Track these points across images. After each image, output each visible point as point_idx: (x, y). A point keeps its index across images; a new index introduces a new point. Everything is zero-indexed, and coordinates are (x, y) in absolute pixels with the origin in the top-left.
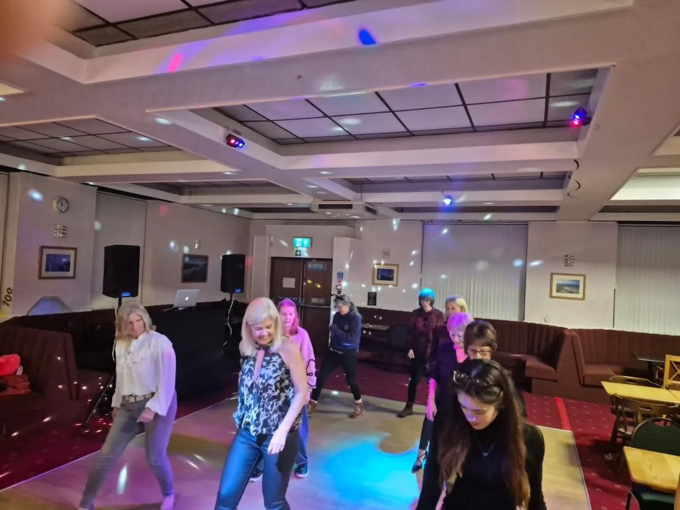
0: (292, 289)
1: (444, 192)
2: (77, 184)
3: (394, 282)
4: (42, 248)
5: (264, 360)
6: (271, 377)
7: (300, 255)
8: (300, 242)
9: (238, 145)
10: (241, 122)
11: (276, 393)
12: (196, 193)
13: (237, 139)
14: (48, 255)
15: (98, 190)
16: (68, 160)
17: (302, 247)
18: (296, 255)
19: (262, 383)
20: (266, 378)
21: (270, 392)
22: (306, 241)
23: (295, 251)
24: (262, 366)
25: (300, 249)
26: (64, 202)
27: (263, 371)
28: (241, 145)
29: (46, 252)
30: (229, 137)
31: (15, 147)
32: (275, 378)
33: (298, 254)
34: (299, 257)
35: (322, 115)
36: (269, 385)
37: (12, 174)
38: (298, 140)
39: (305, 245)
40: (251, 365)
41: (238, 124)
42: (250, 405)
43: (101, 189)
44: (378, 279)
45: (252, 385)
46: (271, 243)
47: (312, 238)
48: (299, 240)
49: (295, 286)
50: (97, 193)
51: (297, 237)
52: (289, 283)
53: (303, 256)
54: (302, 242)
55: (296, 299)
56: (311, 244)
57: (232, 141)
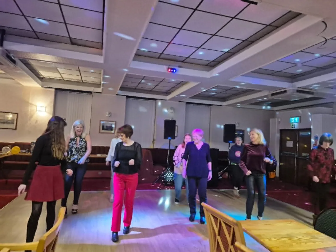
0: (291, 147)
2: (178, 102)
5: (80, 140)
6: (83, 145)
7: (294, 127)
8: (294, 120)
9: (173, 72)
11: (84, 150)
13: (172, 69)
15: (186, 103)
17: (295, 122)
18: (292, 127)
19: (80, 147)
20: (82, 145)
21: (83, 149)
22: (297, 119)
23: (291, 125)
24: (80, 142)
25: (294, 124)
26: (172, 109)
27: (80, 143)
32: (84, 145)
33: (293, 127)
34: (294, 128)
36: (83, 147)
37: (157, 101)
39: (296, 121)
40: (75, 142)
41: (181, 63)
42: (75, 154)
45: (76, 148)
46: (279, 122)
47: (300, 117)
48: (293, 119)
49: (293, 146)
50: (186, 105)
51: (292, 117)
52: (290, 144)
53: (296, 128)
54: (295, 120)
55: (293, 153)
56: (300, 120)
57: (170, 70)
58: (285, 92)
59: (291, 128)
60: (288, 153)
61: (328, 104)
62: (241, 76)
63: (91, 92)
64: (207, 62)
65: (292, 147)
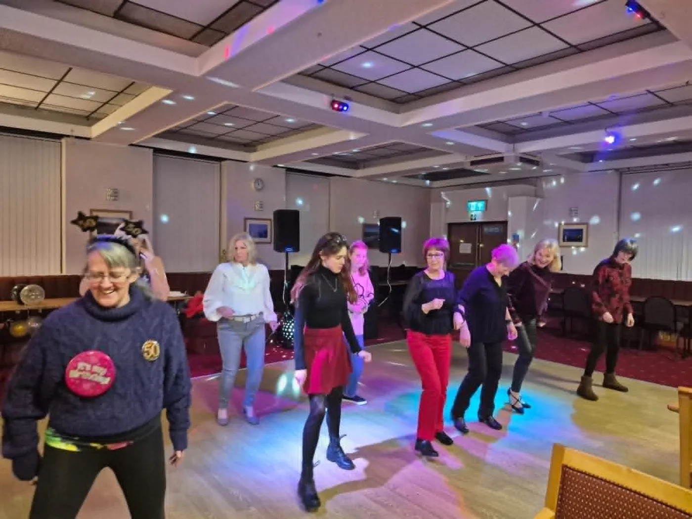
1: (608, 130)
2: (269, 167)
3: (583, 243)
4: (246, 219)
7: (475, 219)
8: (474, 207)
9: (342, 110)
10: (352, 88)
12: (369, 166)
13: (340, 104)
14: (250, 225)
15: (287, 171)
16: (259, 147)
17: (476, 210)
18: (471, 219)
22: (481, 205)
23: (470, 216)
25: (474, 214)
26: (260, 183)
28: (345, 108)
29: (249, 222)
30: (333, 102)
31: (223, 141)
33: (473, 218)
34: (475, 221)
35: (409, 67)
37: (223, 163)
38: (412, 97)
39: (480, 209)
41: (348, 90)
43: (289, 170)
44: (564, 240)
46: (447, 210)
47: (486, 201)
48: (473, 204)
49: (472, 251)
50: (286, 173)
51: (471, 201)
52: (465, 248)
53: (478, 220)
54: (477, 207)
55: (471, 264)
56: (486, 207)
57: (336, 106)
58: (501, 159)
59: (469, 221)
60: (463, 264)
61: (530, 179)
62: (457, 129)
63: (59, 137)
64: (398, 94)
65: (469, 254)
